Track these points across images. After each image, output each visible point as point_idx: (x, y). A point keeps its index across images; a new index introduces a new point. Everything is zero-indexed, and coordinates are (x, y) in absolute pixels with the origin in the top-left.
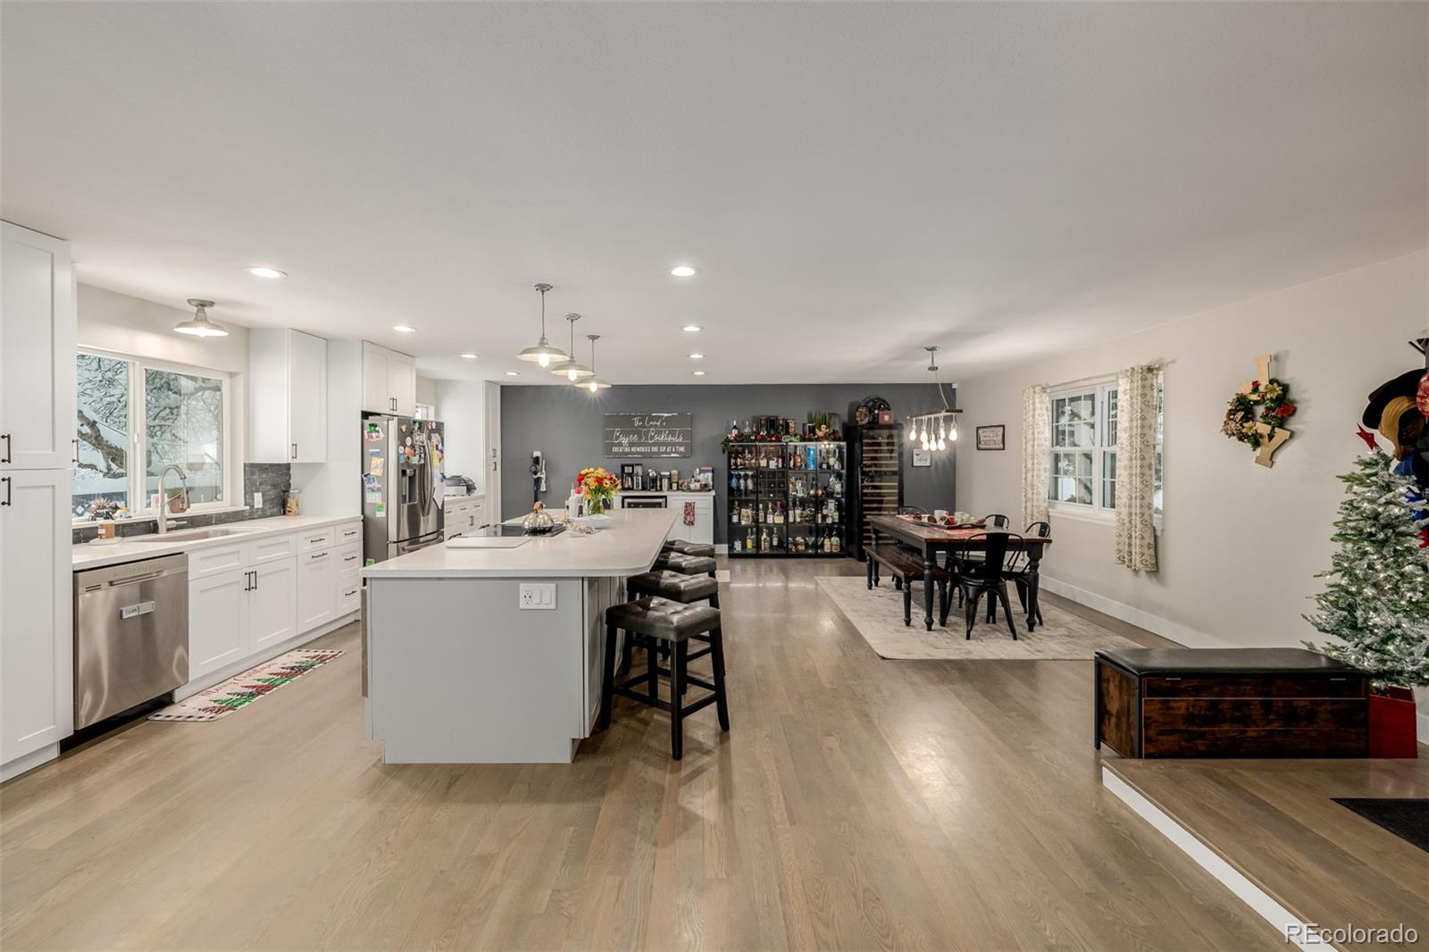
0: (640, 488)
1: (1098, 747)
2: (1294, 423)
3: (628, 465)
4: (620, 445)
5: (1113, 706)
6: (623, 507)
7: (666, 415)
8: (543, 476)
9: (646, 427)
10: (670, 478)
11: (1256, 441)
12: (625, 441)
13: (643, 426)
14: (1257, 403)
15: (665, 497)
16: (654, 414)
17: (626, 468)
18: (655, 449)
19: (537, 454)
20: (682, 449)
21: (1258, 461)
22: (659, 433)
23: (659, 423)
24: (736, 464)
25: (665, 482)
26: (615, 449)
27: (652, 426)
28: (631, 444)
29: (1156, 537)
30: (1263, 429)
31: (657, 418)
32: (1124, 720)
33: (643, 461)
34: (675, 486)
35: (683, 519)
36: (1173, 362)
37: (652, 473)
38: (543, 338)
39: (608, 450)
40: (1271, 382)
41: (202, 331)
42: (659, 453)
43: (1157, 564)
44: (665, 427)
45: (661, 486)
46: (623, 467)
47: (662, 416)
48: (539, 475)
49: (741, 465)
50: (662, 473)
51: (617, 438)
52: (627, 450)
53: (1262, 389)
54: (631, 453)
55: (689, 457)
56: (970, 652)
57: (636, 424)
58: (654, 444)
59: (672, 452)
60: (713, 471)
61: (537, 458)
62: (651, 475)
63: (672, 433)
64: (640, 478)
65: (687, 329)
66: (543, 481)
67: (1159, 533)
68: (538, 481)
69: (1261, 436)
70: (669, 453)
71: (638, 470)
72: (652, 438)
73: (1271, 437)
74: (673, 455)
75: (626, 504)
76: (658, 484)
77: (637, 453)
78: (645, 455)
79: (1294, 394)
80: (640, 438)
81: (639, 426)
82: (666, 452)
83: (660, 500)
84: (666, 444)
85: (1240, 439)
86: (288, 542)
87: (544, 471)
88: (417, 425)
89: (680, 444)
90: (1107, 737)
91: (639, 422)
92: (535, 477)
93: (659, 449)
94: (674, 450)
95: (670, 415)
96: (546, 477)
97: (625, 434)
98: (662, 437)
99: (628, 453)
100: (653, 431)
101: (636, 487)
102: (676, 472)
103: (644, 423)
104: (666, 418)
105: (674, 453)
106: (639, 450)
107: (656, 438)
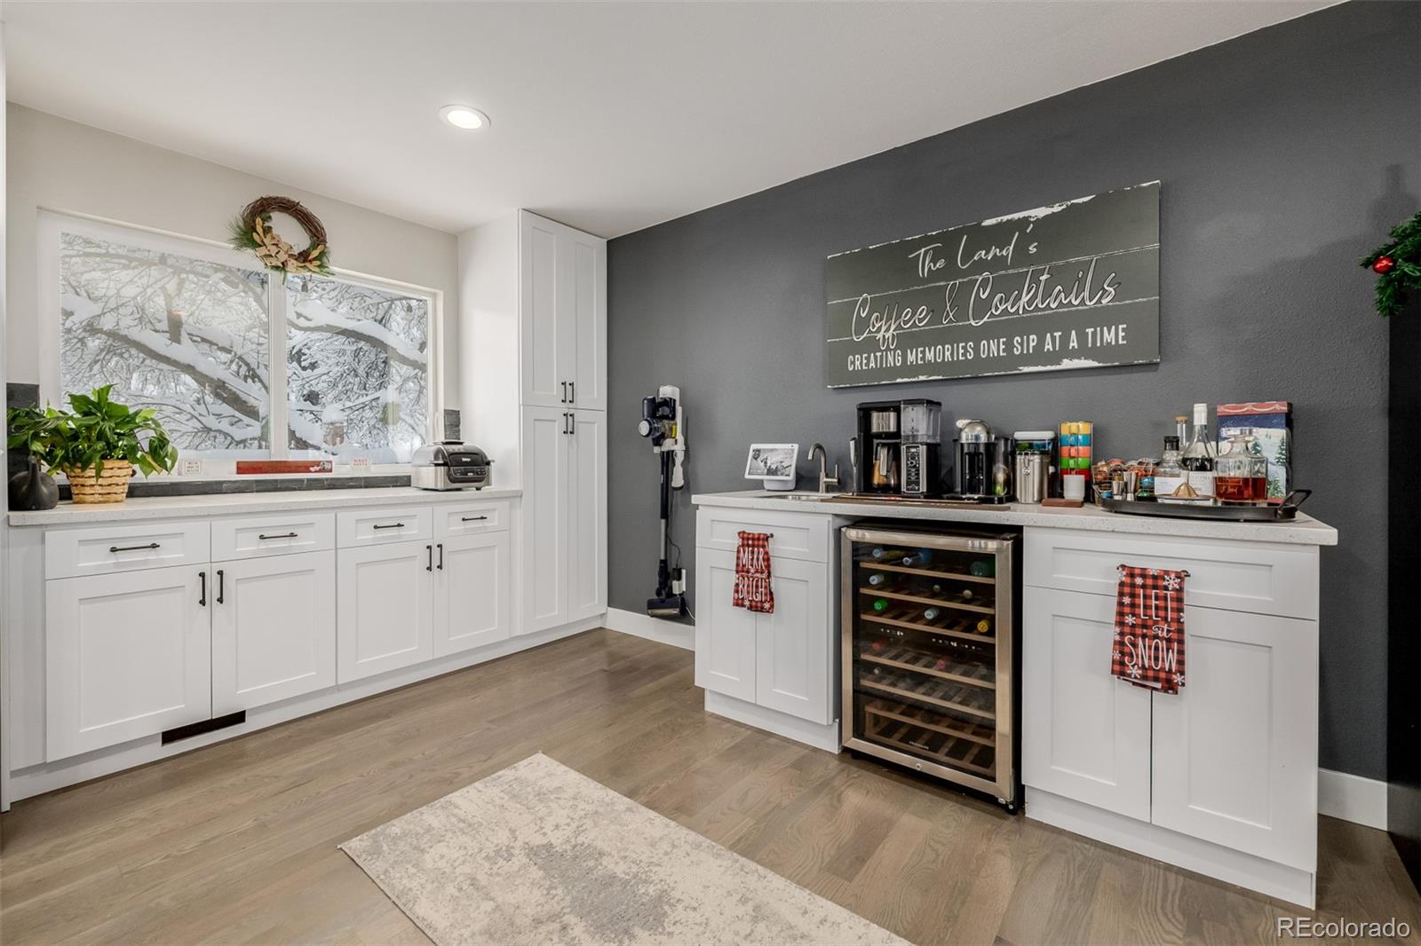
0: (923, 488)
3: (883, 408)
4: (871, 345)
6: (839, 552)
7: (1041, 212)
8: (679, 448)
9: (962, 275)
10: (1052, 453)
12: (885, 331)
13: (950, 272)
15: (1018, 530)
17: (875, 415)
18: (993, 348)
19: (667, 391)
20: (1112, 336)
22: (1009, 286)
23: (1010, 251)
25: (1030, 470)
26: (857, 363)
27: (982, 266)
28: (907, 341)
31: (1000, 235)
33: (946, 395)
34: (1074, 486)
35: (1108, 654)
37: (971, 433)
39: (834, 367)
42: (1011, 360)
44: (1032, 258)
45: (1010, 483)
46: (865, 413)
47: (1026, 220)
48: (668, 445)
50: (1019, 435)
51: (863, 324)
52: (894, 360)
54: (907, 369)
55: (1151, 366)
57: (926, 266)
58: (989, 332)
59: (1067, 353)
60: (1289, 421)
61: (669, 403)
62: (965, 438)
63: (1068, 278)
64: (924, 449)
66: (679, 459)
68: (668, 459)
70: (1056, 357)
71: (917, 422)
72: (983, 307)
74: (1067, 364)
76: (1001, 477)
77: (928, 367)
78: (951, 372)
80: (936, 313)
81: (937, 276)
82: (1039, 355)
83: (991, 546)
84: (1038, 324)
87: (680, 436)
89: (1103, 317)
91: (934, 261)
92: (657, 450)
93: (1009, 346)
94: (1074, 344)
95: (1057, 209)
96: (687, 452)
97: (886, 307)
98: (1025, 299)
99: (895, 371)
100: (985, 283)
101: (908, 483)
102: (1083, 428)
103: (951, 260)
104: (1040, 222)
105: (1073, 355)
106: (930, 356)
107: (999, 307)
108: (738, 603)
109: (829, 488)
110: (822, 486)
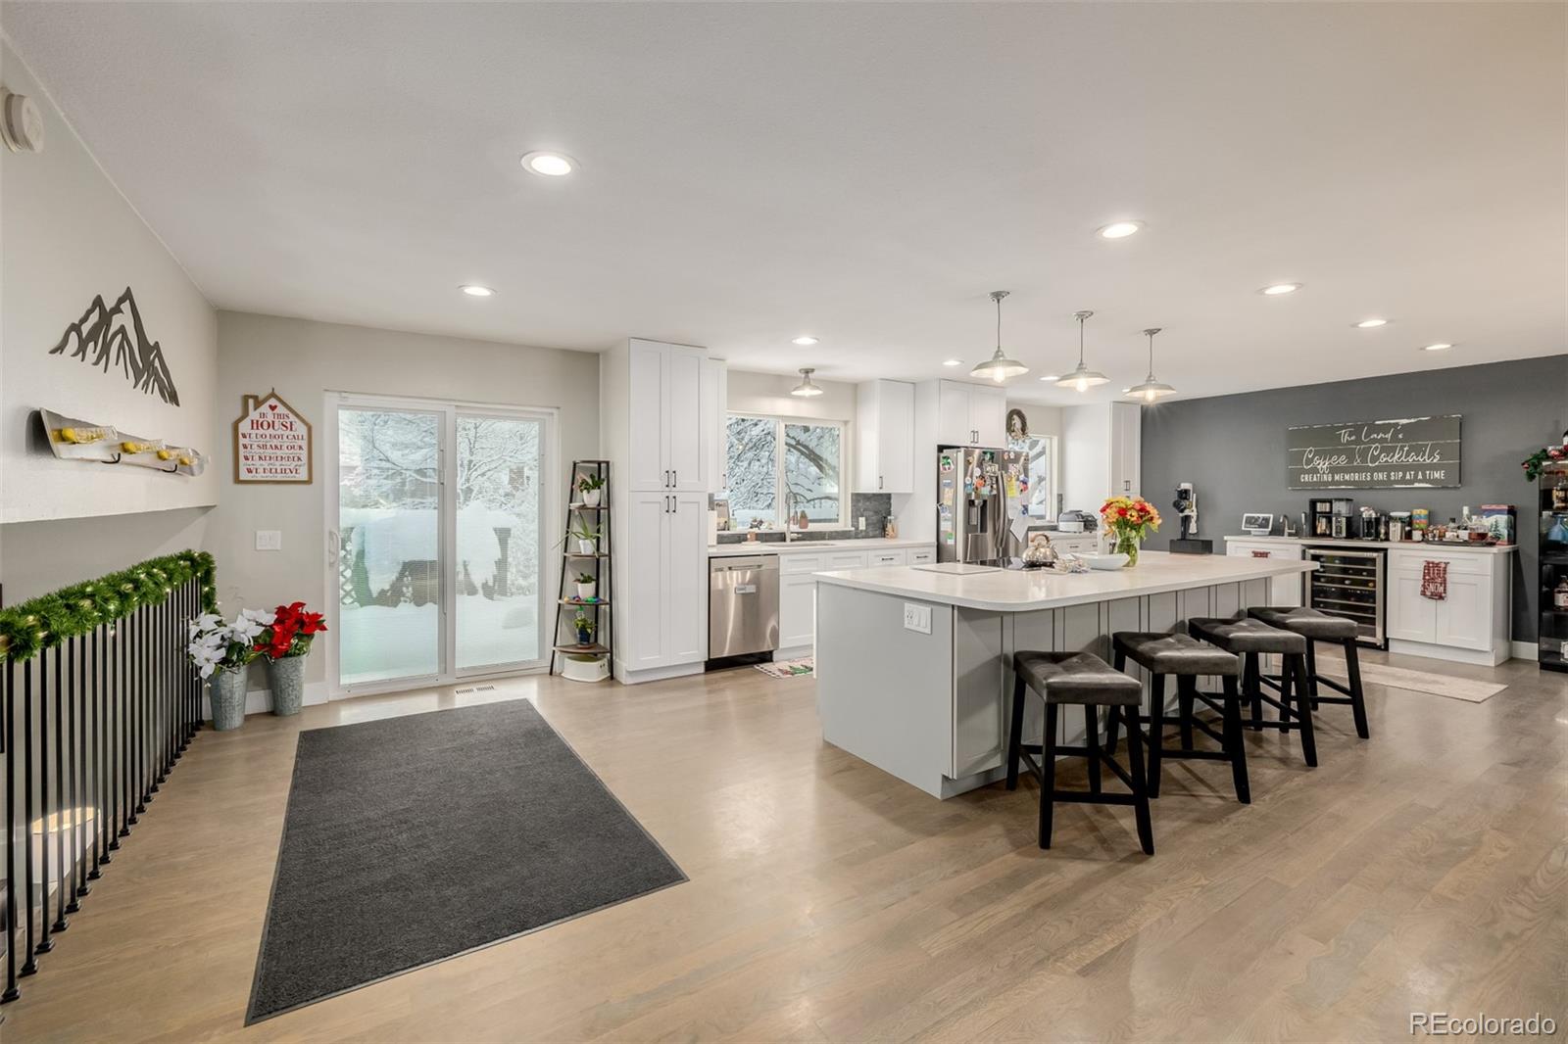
0: (1344, 535)
4: (1315, 471)
6: (1304, 558)
7: (1405, 421)
8: (1194, 514)
9: (1364, 443)
10: (1409, 522)
12: (1323, 465)
13: (1358, 441)
15: (1385, 550)
16: (1377, 423)
17: (1319, 505)
18: (1381, 476)
19: (1185, 486)
20: (1438, 475)
22: (1389, 451)
23: (1389, 436)
25: (1396, 529)
26: (1305, 478)
27: (1375, 441)
28: (1333, 470)
31: (1385, 429)
33: (1356, 496)
35: (1420, 589)
37: (1367, 513)
39: (1293, 479)
41: (807, 392)
42: (1389, 482)
44: (1400, 441)
45: (1387, 534)
46: (1313, 503)
47: (1397, 424)
48: (1187, 512)
50: (1392, 514)
51: (1310, 461)
52: (1327, 478)
54: (1333, 483)
55: (1455, 488)
57: (1345, 438)
58: (1379, 469)
59: (1416, 480)
60: (1510, 513)
61: (1186, 492)
62: (1365, 515)
63: (1418, 450)
64: (1344, 520)
65: (1271, 291)
66: (1193, 520)
68: (1186, 520)
70: (1412, 482)
71: (1341, 508)
72: (1375, 459)
74: (1417, 485)
75: (1308, 556)
76: (1383, 531)
77: (1346, 483)
78: (1360, 486)
80: (1351, 459)
81: (1352, 443)
82: (1403, 481)
83: (1375, 555)
84: (1405, 468)
86: (860, 557)
87: (1194, 508)
88: (988, 455)
89: (1434, 467)
91: (1350, 436)
92: (1181, 515)
93: (1389, 476)
94: (1420, 477)
95: (1413, 421)
96: (1198, 516)
97: (1323, 454)
98: (1397, 456)
99: (1327, 483)
100: (1377, 448)
101: (1336, 532)
102: (1424, 512)
103: (1359, 437)
104: (1403, 425)
105: (1420, 481)
106: (1347, 477)
107: (1383, 458)
109: (1290, 535)
110: (1286, 534)
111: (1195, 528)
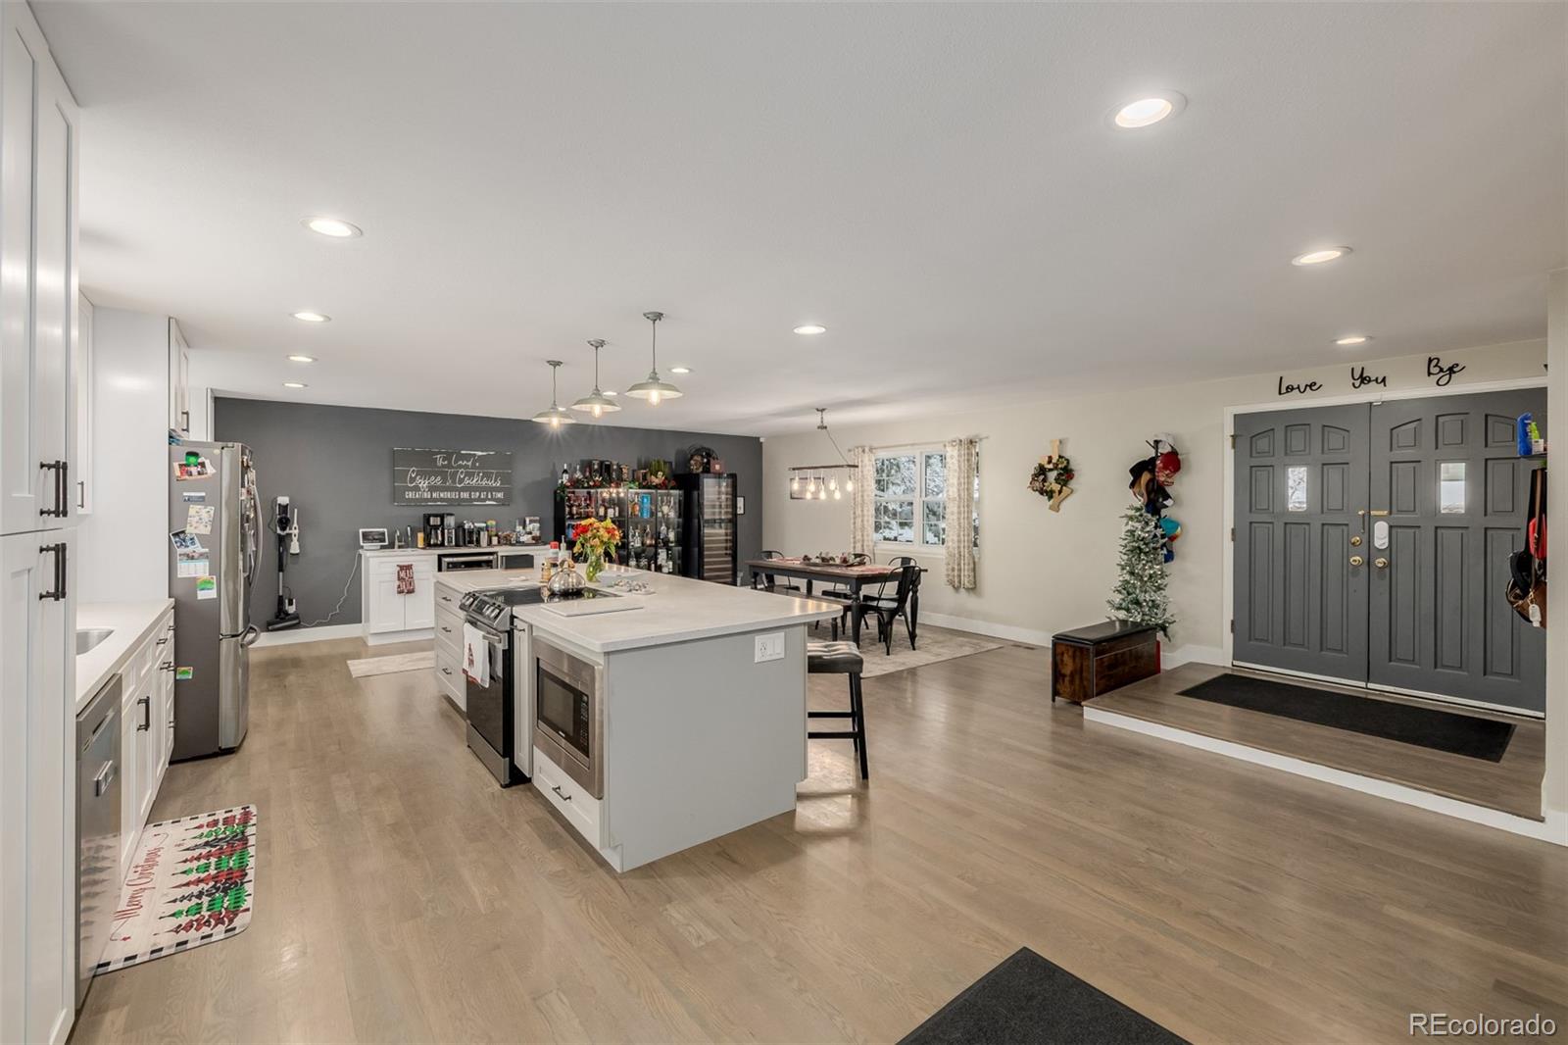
0: (455, 543)
1: (1054, 700)
2: (1073, 484)
3: (436, 516)
4: (417, 489)
5: (1067, 670)
7: (480, 453)
8: (297, 532)
9: (453, 468)
10: (487, 530)
11: (1050, 494)
12: (423, 484)
13: (449, 466)
14: (1050, 470)
15: (496, 554)
16: (463, 452)
17: (432, 519)
18: (465, 495)
19: (283, 500)
20: (500, 495)
21: (1051, 508)
22: (470, 475)
23: (470, 463)
24: (570, 513)
25: (484, 535)
26: (410, 495)
27: (460, 466)
28: (432, 489)
29: (974, 563)
30: (1056, 487)
31: (467, 457)
32: (1077, 678)
33: (455, 510)
34: (495, 540)
36: (987, 438)
37: (466, 525)
38: (654, 372)
39: (396, 495)
40: (1060, 457)
42: (471, 500)
43: (975, 583)
44: (478, 468)
45: (479, 540)
46: (427, 518)
47: (475, 455)
48: (287, 530)
49: (577, 513)
50: (478, 525)
51: (413, 480)
52: (427, 495)
53: (1054, 461)
54: (434, 500)
55: (507, 505)
56: (904, 664)
57: (440, 463)
58: (464, 489)
59: (487, 499)
60: (539, 522)
61: (286, 506)
62: (466, 527)
63: (488, 476)
64: (452, 531)
66: (295, 539)
67: (976, 560)
68: (285, 540)
69: (1054, 492)
70: (484, 500)
71: (448, 521)
72: (461, 481)
73: (1060, 492)
74: (488, 502)
76: (476, 538)
77: (442, 500)
78: (459, 502)
79: (1072, 466)
80: (444, 480)
81: (443, 466)
82: (479, 499)
83: (491, 558)
84: (479, 489)
85: (1042, 494)
87: (295, 525)
89: (497, 489)
90: (1061, 691)
91: (443, 461)
92: (281, 534)
93: (470, 495)
94: (490, 496)
95: (484, 453)
96: (300, 533)
97: (425, 475)
98: (475, 480)
99: (427, 500)
100: (462, 473)
101: (448, 542)
102: (494, 523)
103: (450, 462)
104: (479, 456)
105: (489, 500)
106: (442, 495)
107: (467, 481)
108: (400, 592)
109: (400, 547)
110: (396, 546)
111: (297, 547)
